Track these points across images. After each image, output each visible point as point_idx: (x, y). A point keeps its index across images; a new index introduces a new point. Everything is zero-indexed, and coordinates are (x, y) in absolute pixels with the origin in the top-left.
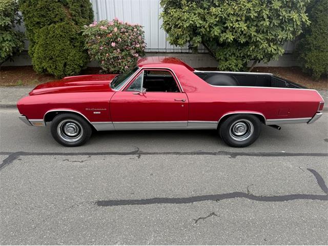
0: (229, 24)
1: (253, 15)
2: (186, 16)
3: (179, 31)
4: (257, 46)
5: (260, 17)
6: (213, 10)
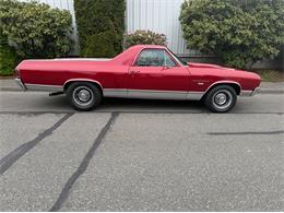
0: (238, 31)
1: (256, 24)
2: (207, 24)
3: (199, 37)
4: (259, 48)
5: (262, 26)
6: (226, 21)
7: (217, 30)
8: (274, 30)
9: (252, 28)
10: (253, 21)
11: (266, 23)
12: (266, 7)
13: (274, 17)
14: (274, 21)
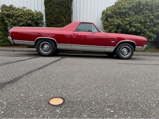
7: (121, 23)
8: (152, 24)
9: (141, 23)
10: (141, 19)
11: (148, 20)
12: (147, 12)
13: (152, 17)
14: (152, 19)
